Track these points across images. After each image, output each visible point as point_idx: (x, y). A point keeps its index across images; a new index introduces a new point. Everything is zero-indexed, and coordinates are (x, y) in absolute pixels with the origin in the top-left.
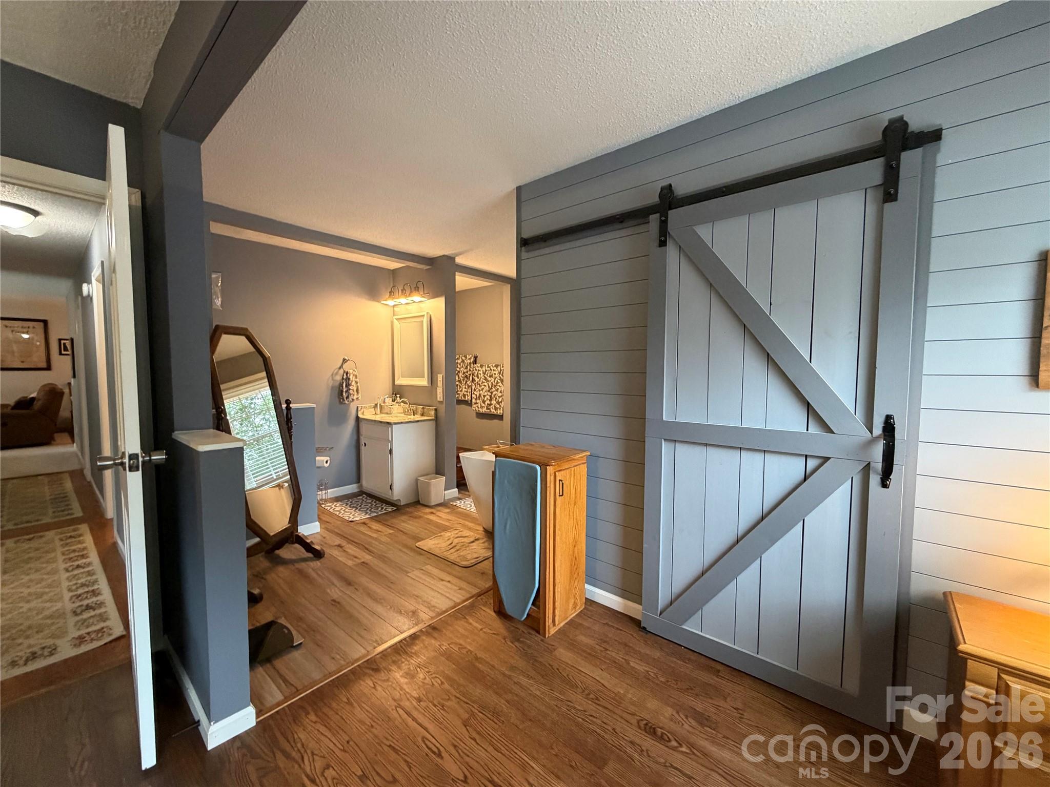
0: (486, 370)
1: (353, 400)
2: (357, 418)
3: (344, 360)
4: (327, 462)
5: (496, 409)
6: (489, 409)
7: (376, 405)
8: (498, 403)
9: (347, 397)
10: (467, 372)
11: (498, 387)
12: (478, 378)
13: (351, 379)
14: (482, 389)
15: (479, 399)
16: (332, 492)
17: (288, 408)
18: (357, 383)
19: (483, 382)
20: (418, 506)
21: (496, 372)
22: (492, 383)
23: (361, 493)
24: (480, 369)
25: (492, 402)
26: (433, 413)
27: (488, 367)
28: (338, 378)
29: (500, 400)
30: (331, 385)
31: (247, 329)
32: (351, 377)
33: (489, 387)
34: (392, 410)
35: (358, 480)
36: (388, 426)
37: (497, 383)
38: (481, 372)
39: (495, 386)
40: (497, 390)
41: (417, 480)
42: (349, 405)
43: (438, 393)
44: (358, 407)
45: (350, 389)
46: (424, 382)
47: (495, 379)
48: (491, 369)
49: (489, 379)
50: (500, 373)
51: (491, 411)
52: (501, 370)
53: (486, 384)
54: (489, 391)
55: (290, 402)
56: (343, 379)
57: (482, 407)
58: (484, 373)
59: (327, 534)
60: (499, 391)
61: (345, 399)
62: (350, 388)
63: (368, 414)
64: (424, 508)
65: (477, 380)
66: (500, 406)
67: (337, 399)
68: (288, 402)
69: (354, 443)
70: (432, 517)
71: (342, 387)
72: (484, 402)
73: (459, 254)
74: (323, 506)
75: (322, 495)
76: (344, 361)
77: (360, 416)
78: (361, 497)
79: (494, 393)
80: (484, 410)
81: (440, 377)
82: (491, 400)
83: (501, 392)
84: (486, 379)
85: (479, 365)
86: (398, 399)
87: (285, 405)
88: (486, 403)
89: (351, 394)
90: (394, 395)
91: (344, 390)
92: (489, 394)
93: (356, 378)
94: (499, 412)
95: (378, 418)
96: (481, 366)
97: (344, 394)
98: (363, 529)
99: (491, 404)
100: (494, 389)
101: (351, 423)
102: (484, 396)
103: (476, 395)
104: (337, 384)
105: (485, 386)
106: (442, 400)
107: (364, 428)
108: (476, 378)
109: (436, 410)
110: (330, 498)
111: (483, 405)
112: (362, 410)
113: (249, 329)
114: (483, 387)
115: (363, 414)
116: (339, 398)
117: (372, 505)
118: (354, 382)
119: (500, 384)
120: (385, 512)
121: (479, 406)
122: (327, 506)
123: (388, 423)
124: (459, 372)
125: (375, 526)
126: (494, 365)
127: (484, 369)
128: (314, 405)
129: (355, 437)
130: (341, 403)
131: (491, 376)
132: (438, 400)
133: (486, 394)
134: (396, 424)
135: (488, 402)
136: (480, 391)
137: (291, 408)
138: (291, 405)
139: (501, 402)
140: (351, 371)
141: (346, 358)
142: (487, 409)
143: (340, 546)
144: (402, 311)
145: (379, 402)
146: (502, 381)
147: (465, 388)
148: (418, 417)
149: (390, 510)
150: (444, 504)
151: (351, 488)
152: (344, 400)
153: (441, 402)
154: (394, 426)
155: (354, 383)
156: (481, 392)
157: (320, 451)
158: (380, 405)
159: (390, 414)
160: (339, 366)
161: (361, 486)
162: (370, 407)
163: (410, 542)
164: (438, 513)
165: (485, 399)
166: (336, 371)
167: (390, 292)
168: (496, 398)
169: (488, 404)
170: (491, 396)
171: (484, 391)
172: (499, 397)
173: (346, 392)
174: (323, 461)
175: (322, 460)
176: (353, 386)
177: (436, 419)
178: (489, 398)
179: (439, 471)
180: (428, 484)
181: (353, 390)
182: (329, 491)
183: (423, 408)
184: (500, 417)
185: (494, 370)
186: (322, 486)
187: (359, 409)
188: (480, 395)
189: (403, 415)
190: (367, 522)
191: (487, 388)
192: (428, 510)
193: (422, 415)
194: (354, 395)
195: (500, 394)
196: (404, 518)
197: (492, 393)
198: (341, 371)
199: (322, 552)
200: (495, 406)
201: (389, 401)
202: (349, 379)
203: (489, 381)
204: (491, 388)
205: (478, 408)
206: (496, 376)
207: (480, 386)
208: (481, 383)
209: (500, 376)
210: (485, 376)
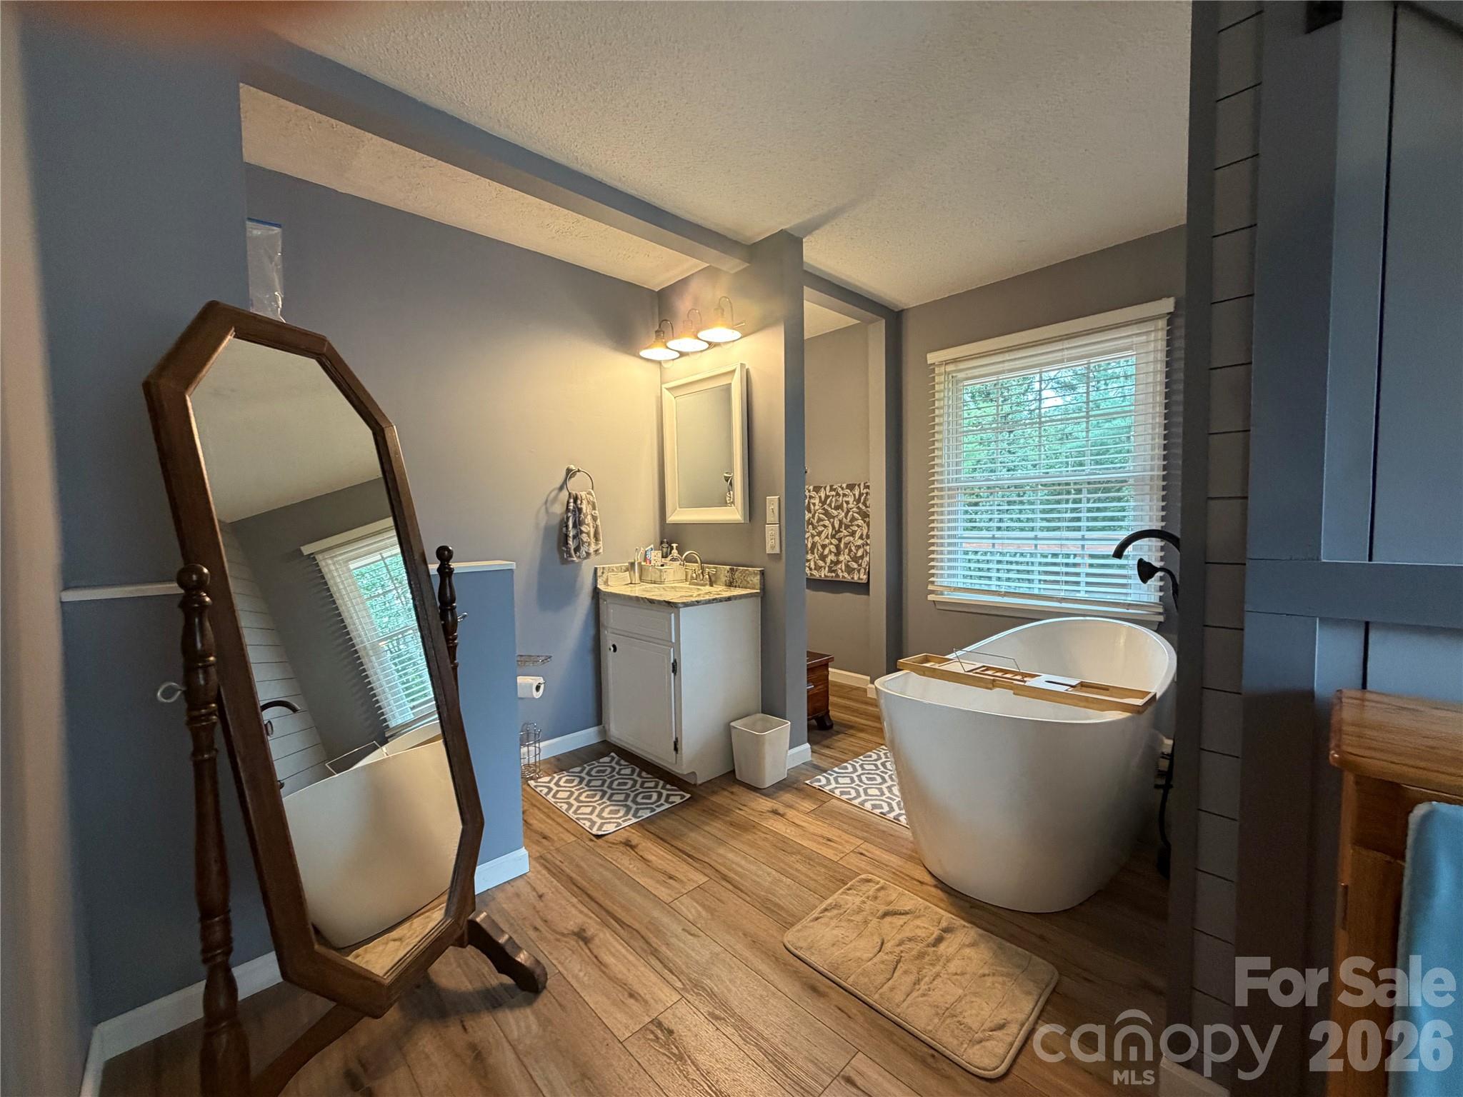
0: (827, 497)
1: (588, 554)
2: (596, 593)
3: (569, 470)
4: (538, 688)
5: (850, 570)
6: (834, 571)
7: (632, 564)
8: (855, 559)
9: (577, 549)
11: (855, 528)
12: (810, 512)
13: (584, 511)
14: (819, 534)
15: (813, 553)
16: (551, 747)
17: (445, 572)
18: (594, 518)
19: (820, 520)
20: (736, 789)
21: (851, 499)
22: (841, 522)
23: (606, 748)
24: (813, 494)
25: (841, 558)
26: (756, 580)
27: (832, 489)
28: (558, 509)
29: (860, 553)
30: (543, 524)
31: (322, 340)
32: (584, 506)
33: (833, 527)
34: (665, 576)
35: (599, 718)
36: (670, 609)
37: (853, 519)
38: (817, 501)
39: (847, 527)
40: (853, 534)
41: (728, 730)
42: (579, 564)
43: (768, 539)
44: (596, 569)
45: (582, 532)
46: (734, 514)
47: (848, 511)
48: (838, 494)
49: (835, 513)
50: (858, 501)
51: (837, 576)
52: (861, 495)
53: (827, 523)
54: (833, 537)
55: (450, 556)
56: (568, 510)
57: (818, 568)
58: (823, 503)
59: (546, 883)
60: (857, 535)
61: (572, 552)
62: (583, 529)
63: (616, 584)
64: (753, 795)
66: (860, 565)
67: (557, 556)
68: (444, 555)
69: (590, 644)
70: (778, 826)
71: (567, 527)
72: (823, 558)
74: (532, 783)
75: (529, 754)
76: (570, 473)
77: (601, 586)
78: (607, 759)
79: (846, 540)
80: (824, 573)
81: (772, 504)
82: (838, 554)
83: (861, 537)
84: (826, 513)
85: (811, 488)
86: (675, 552)
87: (437, 566)
88: (828, 560)
89: (583, 543)
90: (665, 545)
91: (571, 535)
92: (835, 542)
93: (594, 508)
94: (856, 578)
95: (638, 591)
96: (817, 489)
97: (570, 542)
98: (626, 863)
99: (838, 562)
100: (845, 532)
101: (584, 602)
102: (824, 547)
104: (556, 521)
105: (825, 526)
106: (777, 550)
107: (612, 615)
109: (762, 573)
110: (547, 761)
111: (821, 563)
112: (605, 576)
113: (330, 339)
114: (821, 529)
115: (606, 583)
116: (561, 552)
117: (635, 782)
118: (589, 517)
119: (860, 522)
120: (667, 806)
121: (813, 566)
122: (543, 784)
123: (669, 603)
125: (655, 853)
126: (844, 486)
127: (821, 495)
128: (513, 565)
129: (592, 632)
130: (565, 561)
131: (838, 508)
132: (769, 551)
133: (827, 541)
134: (686, 605)
135: (832, 557)
136: (813, 536)
137: (451, 571)
138: (453, 565)
139: (862, 557)
140: (583, 494)
141: (572, 467)
142: (831, 571)
143: (582, 936)
144: (681, 371)
145: (638, 558)
146: (865, 516)
148: (720, 591)
149: (678, 800)
150: (791, 784)
151: (585, 737)
152: (571, 556)
153: (775, 557)
154: (683, 611)
155: (589, 520)
156: (817, 538)
157: (526, 663)
158: (639, 564)
159: (661, 583)
160: (558, 485)
161: (604, 732)
162: (620, 570)
164: (791, 813)
165: (826, 552)
166: (553, 494)
167: (656, 332)
168: (850, 550)
169: (832, 562)
170: (837, 547)
171: (823, 536)
172: (858, 547)
173: (574, 537)
174: (531, 685)
175: (527, 683)
176: (588, 525)
177: (764, 595)
178: (834, 550)
179: (771, 705)
180: (758, 742)
181: (588, 534)
182: (542, 744)
183: (732, 570)
184: (863, 588)
185: (845, 495)
186: (527, 737)
187: (599, 573)
188: (813, 544)
189: (686, 585)
190: (636, 838)
191: (829, 531)
192: (765, 804)
193: (730, 584)
194: (589, 544)
195: (860, 542)
196: (716, 827)
197: (840, 540)
198: (565, 494)
200: (847, 566)
201: (655, 556)
202: (580, 510)
203: (834, 517)
204: (839, 531)
205: (811, 569)
206: (850, 506)
207: (814, 528)
208: (815, 521)
209: (860, 505)
210: (826, 506)
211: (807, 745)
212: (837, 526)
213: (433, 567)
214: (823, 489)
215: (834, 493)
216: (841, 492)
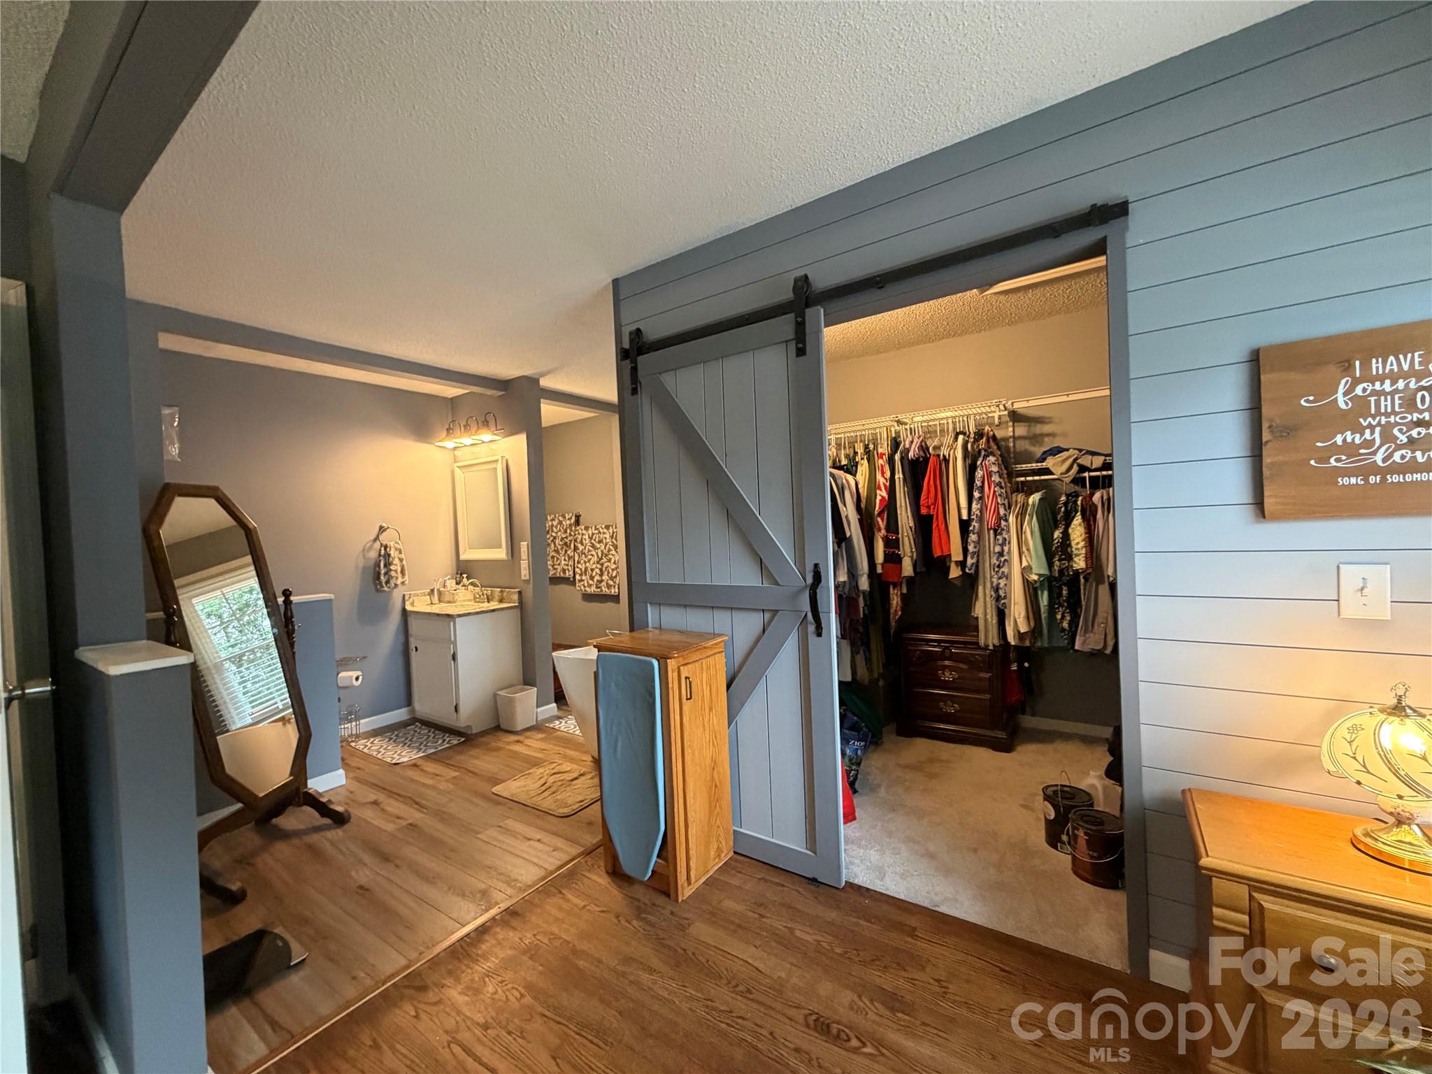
0: (593, 534)
1: (396, 585)
2: (404, 611)
3: (381, 527)
4: (357, 679)
5: (609, 586)
6: (599, 588)
7: (432, 591)
8: (612, 578)
9: (387, 582)
10: (566, 537)
11: (611, 556)
12: (582, 545)
13: (392, 555)
14: (589, 560)
15: (586, 575)
16: (366, 724)
17: (287, 602)
18: (401, 560)
19: (589, 551)
20: (500, 734)
21: (607, 536)
22: (602, 551)
23: (414, 720)
24: (584, 532)
25: (604, 578)
26: (516, 597)
27: (596, 529)
28: (373, 555)
29: (614, 575)
30: (361, 565)
31: (216, 489)
32: (392, 553)
33: (598, 556)
34: (456, 597)
35: (409, 702)
36: (448, 619)
37: (610, 550)
38: (587, 537)
39: (606, 555)
40: (609, 561)
41: (495, 695)
42: (390, 593)
43: (522, 569)
44: (404, 595)
45: (391, 570)
46: (501, 554)
47: (606, 545)
48: (600, 532)
49: (598, 545)
50: (612, 537)
51: (602, 591)
52: (613, 533)
53: (594, 553)
54: (598, 563)
55: (290, 594)
56: (380, 555)
57: (590, 586)
58: (591, 538)
59: (355, 786)
60: (612, 561)
61: (384, 585)
62: (392, 567)
63: (420, 604)
64: (507, 735)
65: (581, 548)
66: (615, 583)
67: (373, 588)
68: (287, 594)
69: (400, 648)
70: (517, 748)
71: (379, 567)
72: (592, 578)
73: (543, 375)
74: (353, 744)
75: (350, 728)
76: (382, 529)
77: (408, 608)
78: (413, 727)
79: (605, 565)
80: (593, 590)
81: (524, 546)
82: (601, 575)
83: (614, 563)
84: (593, 546)
85: (583, 527)
86: (465, 580)
87: (283, 599)
88: (595, 580)
89: (392, 577)
90: (459, 576)
91: (383, 572)
92: (599, 566)
93: (400, 553)
94: (613, 591)
95: (436, 609)
96: (587, 528)
97: (382, 577)
98: (411, 773)
99: (601, 581)
100: (605, 560)
101: (395, 619)
102: (592, 570)
103: (581, 569)
104: (372, 563)
105: (592, 555)
106: (527, 578)
107: (414, 625)
108: (579, 545)
109: (520, 593)
110: (363, 733)
111: (591, 582)
112: (411, 600)
113: (221, 487)
114: (590, 557)
115: (412, 604)
116: (376, 585)
117: (429, 736)
118: (397, 560)
119: (613, 552)
120: (448, 745)
121: (586, 584)
122: (360, 745)
123: (448, 616)
124: (555, 538)
125: (431, 767)
126: (603, 526)
127: (590, 532)
128: (332, 596)
129: (402, 639)
130: (377, 591)
131: (600, 542)
132: (523, 578)
133: (594, 566)
134: (460, 616)
135: (597, 578)
136: (585, 562)
137: (291, 602)
138: (292, 598)
139: (616, 577)
140: (392, 544)
141: (384, 525)
142: (597, 587)
143: (375, 803)
144: (466, 456)
145: (437, 586)
146: (616, 547)
147: (565, 560)
148: (494, 605)
149: (455, 742)
150: (537, 728)
151: (400, 715)
152: (382, 587)
153: (527, 582)
154: (458, 620)
155: (396, 561)
156: (588, 564)
157: (344, 664)
158: (438, 590)
159: (454, 602)
160: (373, 537)
161: (413, 711)
162: (424, 595)
163: (483, 786)
164: (527, 742)
165: (594, 574)
166: (369, 545)
167: (447, 429)
168: (609, 572)
169: (598, 581)
170: (601, 570)
171: (592, 562)
172: (613, 570)
173: (386, 574)
174: (351, 677)
175: (349, 676)
176: (396, 565)
177: (521, 605)
178: (599, 572)
179: (528, 681)
180: (511, 701)
181: (396, 571)
182: (362, 721)
183: (501, 591)
184: (615, 599)
185: (604, 533)
186: (351, 715)
187: (407, 598)
188: (586, 568)
189: (472, 603)
190: (419, 762)
191: (595, 559)
192: (513, 738)
193: (501, 601)
194: (397, 578)
195: (614, 566)
196: (475, 752)
197: (602, 565)
198: (377, 545)
199: (346, 814)
200: (607, 583)
201: (451, 584)
202: (389, 555)
203: (597, 549)
204: (601, 559)
205: (585, 587)
206: (608, 540)
207: (586, 557)
208: (586, 552)
209: (613, 540)
210: (593, 541)
211: (554, 705)
212: (600, 555)
213: (281, 600)
214: (590, 528)
215: (597, 532)
216: (601, 531)
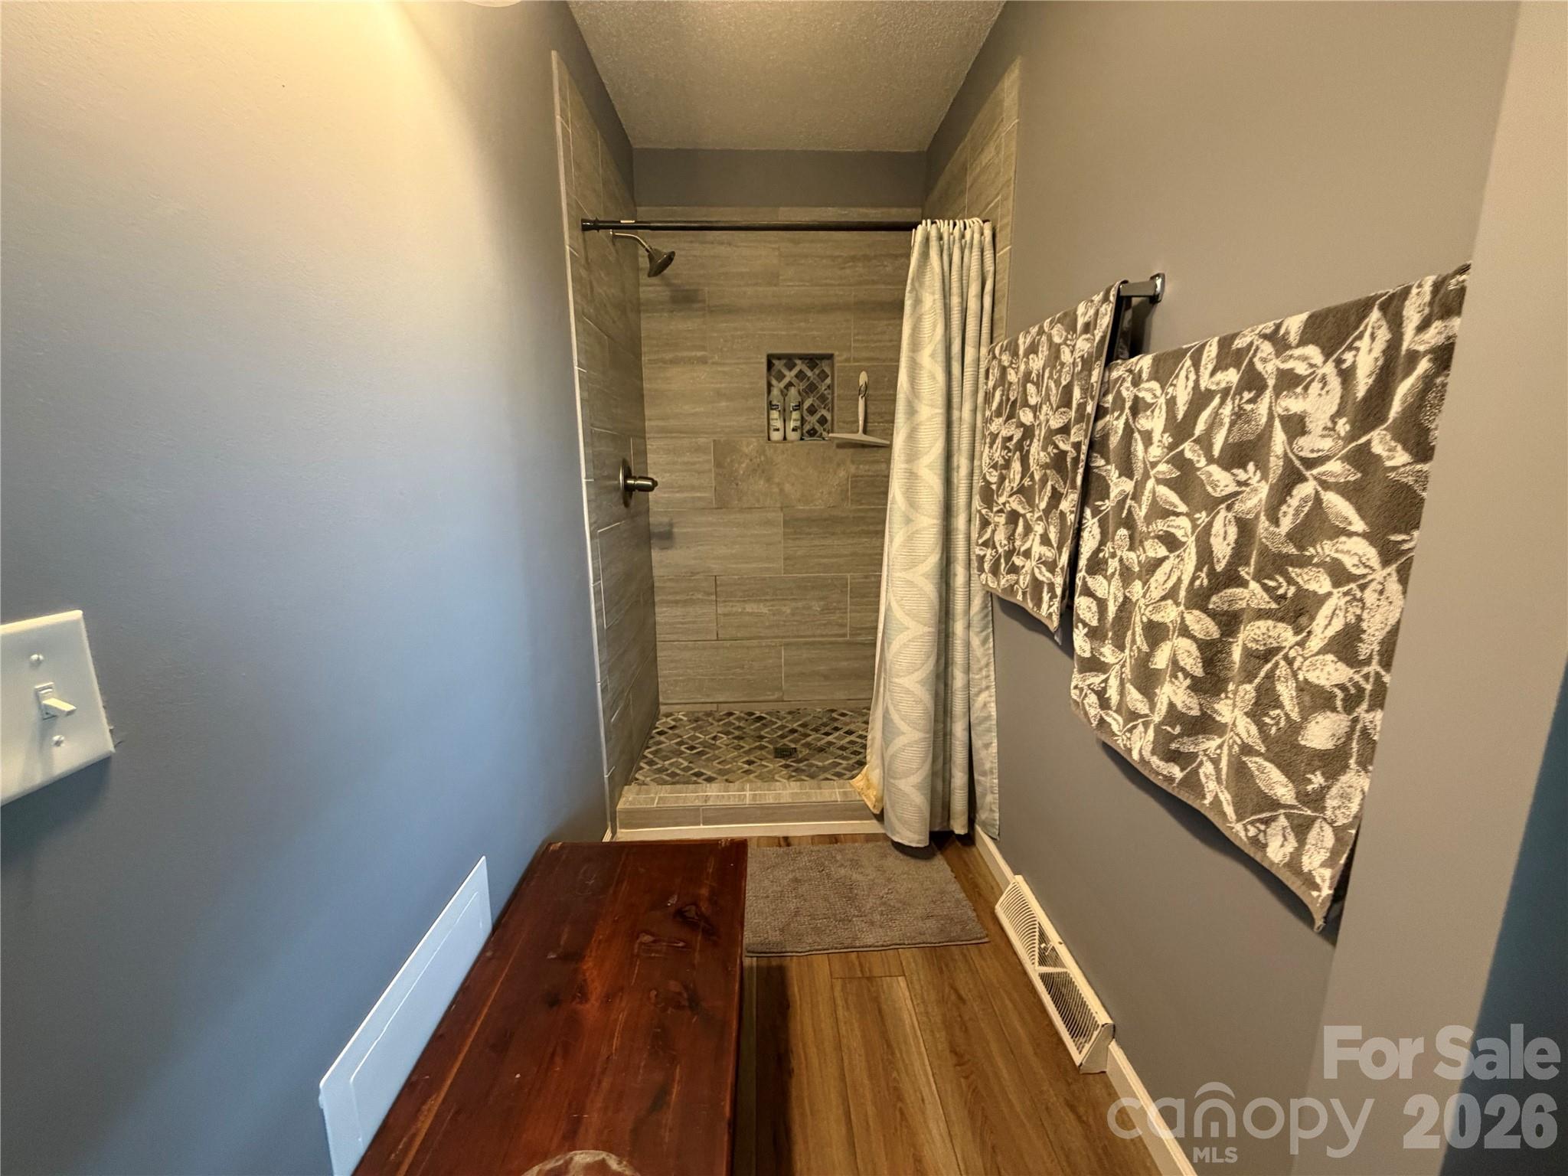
0: (1200, 399)
5: (1254, 795)
6: (1173, 757)
10: (1065, 430)
11: (1319, 583)
12: (1127, 471)
22: (1245, 528)
27: (1229, 356)
33: (1205, 555)
38: (1154, 422)
39: (1275, 564)
47: (1291, 478)
48: (1253, 382)
49: (1221, 480)
53: (1181, 527)
54: (1199, 600)
58: (1180, 429)
60: (1325, 625)
65: (1119, 486)
72: (1147, 680)
79: (1252, 634)
83: (1345, 645)
84: (1185, 481)
92: (1202, 625)
99: (1204, 725)
100: (1252, 594)
102: (1156, 633)
103: (1102, 604)
105: (1171, 542)
108: (1112, 473)
124: (1028, 432)
126: (1294, 325)
127: (1182, 393)
131: (1238, 456)
133: (1170, 614)
135: (1174, 693)
139: (1333, 762)
147: (1045, 540)
156: (1137, 587)
165: (1161, 660)
169: (1174, 714)
170: (1212, 653)
171: (1159, 582)
172: (1317, 699)
178: (1191, 661)
185: (1289, 381)
188: (1126, 606)
191: (1185, 566)
195: (1330, 673)
197: (1230, 622)
203: (1212, 504)
204: (1231, 578)
205: (1104, 703)
206: (1312, 443)
208: (1141, 513)
209: (1379, 441)
210: (1189, 450)
212: (1222, 549)
214: (1188, 362)
215: (1231, 376)
216: (1269, 365)
